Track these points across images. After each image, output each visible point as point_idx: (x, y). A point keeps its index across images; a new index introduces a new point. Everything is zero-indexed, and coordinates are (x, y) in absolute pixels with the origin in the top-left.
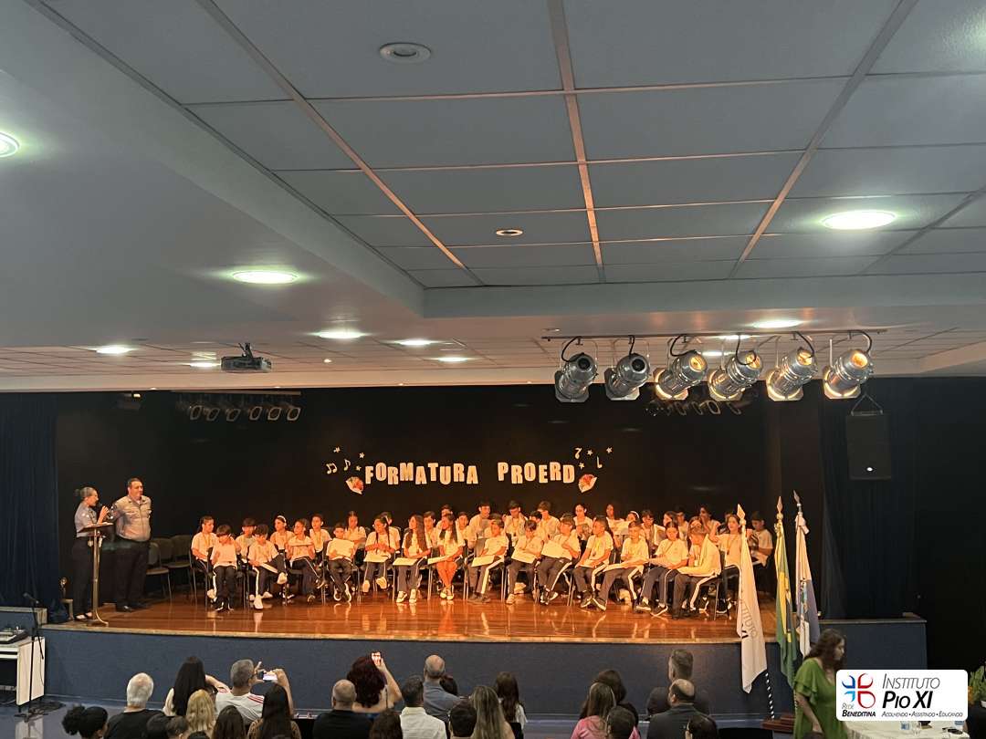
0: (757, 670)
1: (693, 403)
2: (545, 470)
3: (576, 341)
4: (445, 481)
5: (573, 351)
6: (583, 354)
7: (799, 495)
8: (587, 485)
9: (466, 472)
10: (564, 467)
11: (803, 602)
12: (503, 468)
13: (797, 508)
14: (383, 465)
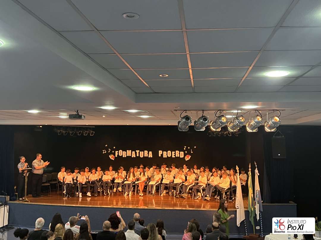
0: (241, 219)
1: (222, 132)
2: (174, 153)
3: (185, 111)
4: (142, 156)
5: (184, 114)
6: (187, 116)
7: (256, 163)
8: (188, 158)
9: (148, 153)
10: (180, 152)
11: (257, 198)
12: (160, 152)
13: (256, 167)
14: (121, 151)
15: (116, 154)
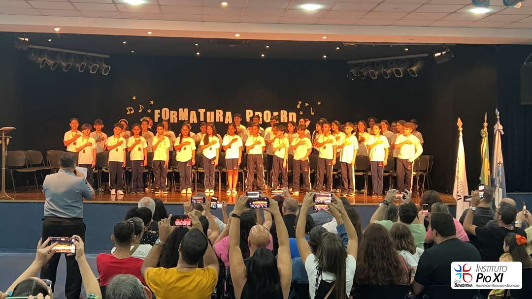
7: (499, 111)
9: (224, 115)
10: (290, 113)
11: (499, 176)
12: (249, 113)
13: (497, 119)
14: (167, 109)
15: (157, 116)
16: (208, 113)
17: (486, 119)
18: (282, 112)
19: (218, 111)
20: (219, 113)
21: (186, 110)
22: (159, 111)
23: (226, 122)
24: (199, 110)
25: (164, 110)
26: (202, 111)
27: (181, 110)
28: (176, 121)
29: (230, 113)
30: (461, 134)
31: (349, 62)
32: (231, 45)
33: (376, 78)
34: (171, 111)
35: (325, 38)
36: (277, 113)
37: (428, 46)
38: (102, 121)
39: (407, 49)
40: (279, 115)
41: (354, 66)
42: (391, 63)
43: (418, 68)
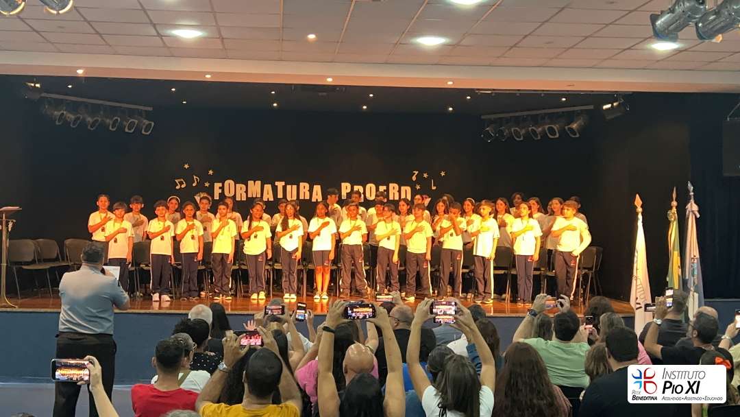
9: (311, 191)
10: (402, 188)
11: (693, 276)
12: (346, 188)
13: (690, 196)
14: (232, 182)
15: (217, 191)
16: (289, 187)
17: (674, 196)
18: (391, 185)
19: (302, 184)
20: (304, 186)
21: (259, 183)
22: (220, 185)
23: (314, 200)
24: (277, 183)
25: (227, 182)
26: (280, 184)
27: (250, 183)
28: (244, 199)
29: (319, 186)
30: (640, 217)
31: (483, 117)
32: (320, 94)
33: (522, 139)
34: (237, 185)
35: (450, 83)
36: (385, 188)
37: (593, 95)
38: (141, 199)
39: (564, 99)
40: (387, 190)
41: (491, 122)
42: (543, 118)
43: (580, 126)
